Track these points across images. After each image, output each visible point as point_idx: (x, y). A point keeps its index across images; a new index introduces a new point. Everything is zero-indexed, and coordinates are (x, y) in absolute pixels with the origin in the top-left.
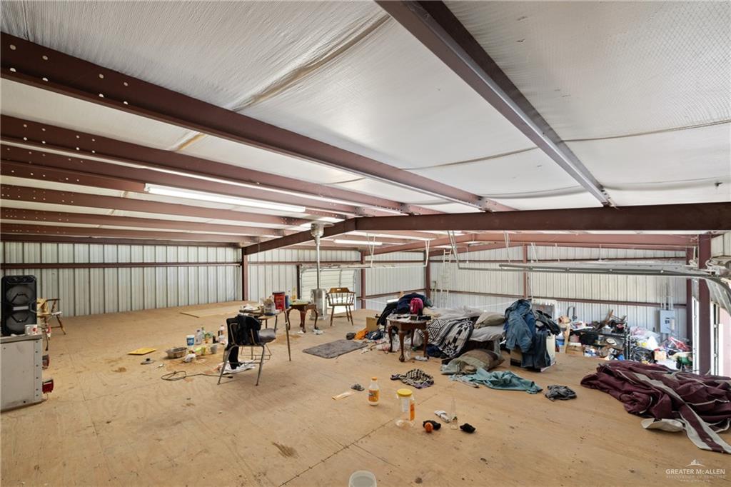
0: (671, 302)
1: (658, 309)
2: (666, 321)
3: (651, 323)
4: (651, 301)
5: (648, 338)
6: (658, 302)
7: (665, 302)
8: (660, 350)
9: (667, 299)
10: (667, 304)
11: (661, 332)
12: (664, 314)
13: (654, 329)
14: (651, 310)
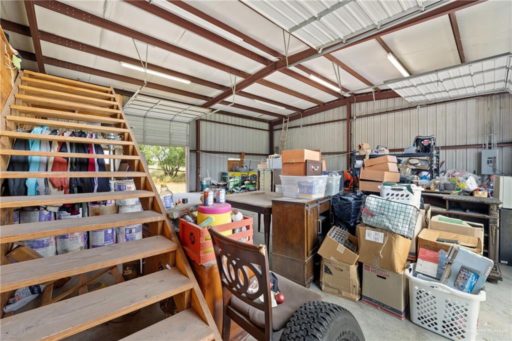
0: (495, 141)
1: (480, 150)
2: (488, 161)
3: (472, 165)
4: (472, 143)
5: (467, 179)
6: (480, 143)
7: (487, 143)
8: (480, 190)
9: (490, 137)
10: (490, 144)
11: (482, 173)
12: (486, 154)
13: (475, 171)
14: (472, 152)
